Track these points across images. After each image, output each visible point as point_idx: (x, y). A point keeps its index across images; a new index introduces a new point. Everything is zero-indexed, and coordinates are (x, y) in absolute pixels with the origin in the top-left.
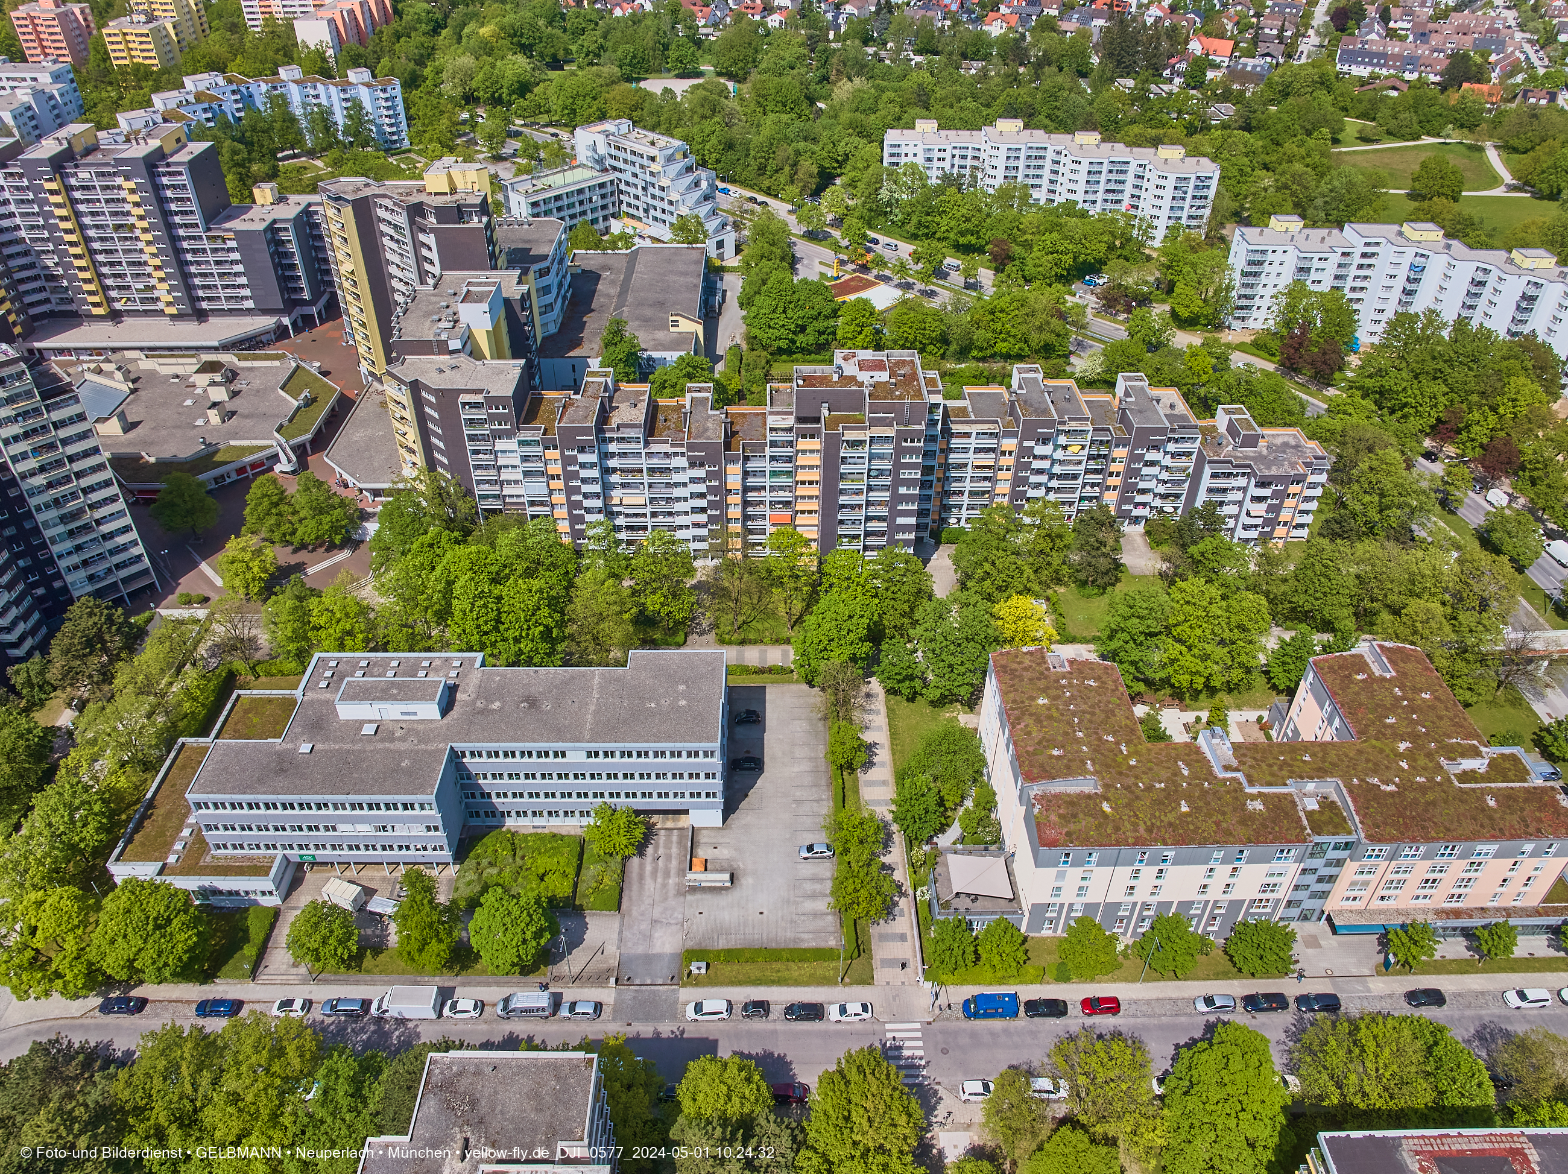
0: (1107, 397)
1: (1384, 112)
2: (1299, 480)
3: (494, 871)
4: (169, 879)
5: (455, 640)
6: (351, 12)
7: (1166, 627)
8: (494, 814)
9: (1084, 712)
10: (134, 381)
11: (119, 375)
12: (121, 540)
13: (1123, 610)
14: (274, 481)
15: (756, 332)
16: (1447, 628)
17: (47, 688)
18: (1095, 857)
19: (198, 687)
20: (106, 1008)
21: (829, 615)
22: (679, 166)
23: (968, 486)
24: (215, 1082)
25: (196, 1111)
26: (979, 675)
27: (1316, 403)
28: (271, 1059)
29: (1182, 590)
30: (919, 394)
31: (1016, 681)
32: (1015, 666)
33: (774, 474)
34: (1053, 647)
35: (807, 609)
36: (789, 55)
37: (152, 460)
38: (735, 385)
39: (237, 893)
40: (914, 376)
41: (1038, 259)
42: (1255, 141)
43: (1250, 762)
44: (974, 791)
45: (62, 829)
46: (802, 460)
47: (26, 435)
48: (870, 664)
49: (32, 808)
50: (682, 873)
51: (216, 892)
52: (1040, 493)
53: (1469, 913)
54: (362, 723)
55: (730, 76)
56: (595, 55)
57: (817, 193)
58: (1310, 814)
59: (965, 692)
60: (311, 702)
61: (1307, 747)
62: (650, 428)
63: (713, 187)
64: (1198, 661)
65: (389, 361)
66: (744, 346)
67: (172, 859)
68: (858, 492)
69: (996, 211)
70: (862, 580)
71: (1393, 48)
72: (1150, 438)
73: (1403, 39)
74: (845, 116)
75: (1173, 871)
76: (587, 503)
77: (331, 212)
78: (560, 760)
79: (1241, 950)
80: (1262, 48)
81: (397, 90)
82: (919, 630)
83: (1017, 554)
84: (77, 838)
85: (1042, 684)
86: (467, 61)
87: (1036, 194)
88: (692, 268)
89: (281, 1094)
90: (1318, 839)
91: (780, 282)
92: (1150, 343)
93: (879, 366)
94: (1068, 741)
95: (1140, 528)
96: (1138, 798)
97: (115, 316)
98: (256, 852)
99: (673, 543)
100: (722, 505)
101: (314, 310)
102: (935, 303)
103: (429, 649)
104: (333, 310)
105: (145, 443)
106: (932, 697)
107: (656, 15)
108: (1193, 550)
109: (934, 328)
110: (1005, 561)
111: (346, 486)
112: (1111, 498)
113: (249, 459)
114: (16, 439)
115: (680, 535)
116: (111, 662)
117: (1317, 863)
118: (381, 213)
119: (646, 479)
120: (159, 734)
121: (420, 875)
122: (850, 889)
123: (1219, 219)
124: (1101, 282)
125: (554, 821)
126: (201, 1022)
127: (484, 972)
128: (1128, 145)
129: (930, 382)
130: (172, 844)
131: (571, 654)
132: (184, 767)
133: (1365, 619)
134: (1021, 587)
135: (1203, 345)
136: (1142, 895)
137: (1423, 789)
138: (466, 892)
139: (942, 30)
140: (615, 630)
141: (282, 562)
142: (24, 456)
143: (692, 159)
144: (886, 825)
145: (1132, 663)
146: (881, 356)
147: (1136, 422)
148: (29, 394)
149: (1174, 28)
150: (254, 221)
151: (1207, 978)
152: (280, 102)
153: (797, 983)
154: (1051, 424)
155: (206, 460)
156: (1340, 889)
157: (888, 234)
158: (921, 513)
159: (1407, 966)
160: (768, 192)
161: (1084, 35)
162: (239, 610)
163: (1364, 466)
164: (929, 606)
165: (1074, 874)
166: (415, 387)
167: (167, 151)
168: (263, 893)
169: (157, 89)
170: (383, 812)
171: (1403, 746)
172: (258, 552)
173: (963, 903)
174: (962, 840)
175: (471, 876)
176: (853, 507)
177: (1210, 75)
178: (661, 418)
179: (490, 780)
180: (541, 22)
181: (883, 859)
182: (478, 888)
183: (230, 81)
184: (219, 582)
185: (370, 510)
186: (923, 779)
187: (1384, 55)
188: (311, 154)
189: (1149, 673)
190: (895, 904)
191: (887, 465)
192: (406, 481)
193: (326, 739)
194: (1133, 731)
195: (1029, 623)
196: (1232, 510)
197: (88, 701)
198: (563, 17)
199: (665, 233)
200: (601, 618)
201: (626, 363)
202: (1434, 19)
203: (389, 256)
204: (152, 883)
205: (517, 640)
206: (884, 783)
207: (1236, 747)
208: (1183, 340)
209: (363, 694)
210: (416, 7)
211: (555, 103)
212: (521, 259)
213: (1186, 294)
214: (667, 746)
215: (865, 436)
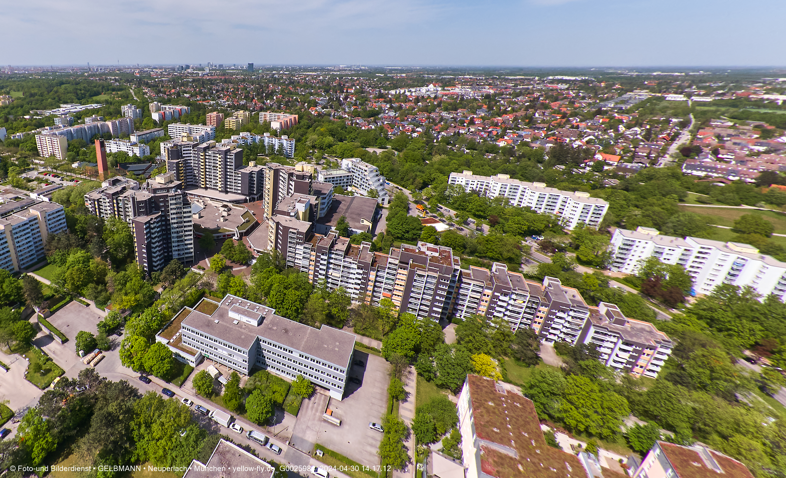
0: (539, 285)
2: (652, 348)
3: (259, 384)
4: (169, 346)
5: (268, 303)
6: (287, 121)
7: (563, 394)
8: (264, 364)
9: (513, 417)
10: (205, 206)
12: (189, 246)
14: (232, 241)
15: (390, 229)
20: (141, 378)
22: (375, 173)
23: (466, 303)
24: (159, 416)
25: (151, 423)
26: (461, 381)
28: (176, 416)
30: (451, 264)
31: (479, 390)
32: (479, 383)
33: (387, 278)
34: (499, 382)
35: (391, 330)
36: (419, 145)
37: (203, 227)
38: (379, 245)
39: (185, 358)
40: (449, 257)
44: (451, 431)
46: (399, 276)
47: (176, 213)
48: (413, 361)
51: (179, 356)
52: (501, 315)
54: (234, 319)
55: (396, 150)
56: (353, 140)
57: (421, 189)
59: (453, 386)
60: (222, 308)
62: (347, 253)
63: (384, 182)
64: (582, 416)
65: (272, 215)
66: (385, 233)
67: (172, 341)
68: (419, 294)
69: (494, 205)
70: (415, 326)
72: (560, 307)
74: (436, 166)
76: (320, 272)
77: (268, 171)
78: (290, 354)
81: (294, 142)
82: (436, 354)
83: (486, 337)
85: (492, 396)
86: (315, 137)
88: (372, 205)
89: (175, 430)
91: (402, 215)
92: (564, 267)
93: (436, 251)
94: (502, 426)
95: (552, 344)
96: (539, 471)
97: (206, 188)
98: (193, 348)
99: (346, 292)
100: (366, 285)
101: (256, 197)
102: (462, 233)
103: (260, 303)
104: (261, 198)
106: (437, 383)
107: (375, 130)
108: (581, 362)
110: (480, 338)
112: (537, 328)
114: (174, 214)
115: (349, 290)
116: (176, 279)
118: (281, 174)
119: (342, 269)
120: (181, 303)
121: (237, 375)
122: (388, 449)
123: (607, 224)
124: (541, 239)
125: (283, 374)
126: (162, 395)
127: (246, 418)
128: (559, 189)
130: (173, 336)
132: (183, 315)
134: (486, 351)
135: (594, 274)
138: (249, 387)
139: (479, 143)
140: (319, 316)
141: (227, 264)
142: (174, 218)
143: (379, 173)
144: (408, 429)
145: (542, 404)
146: (437, 247)
147: (553, 298)
148: (180, 203)
149: (588, 149)
150: (247, 170)
152: (262, 141)
154: (509, 289)
155: (217, 230)
158: (443, 308)
160: (403, 186)
161: (542, 149)
162: (212, 275)
164: (442, 346)
166: (278, 224)
167: (231, 149)
170: (232, 350)
172: (222, 260)
174: (443, 451)
175: (252, 382)
176: (416, 298)
178: (351, 250)
179: (266, 352)
183: (251, 135)
184: (209, 265)
186: (428, 416)
188: (267, 156)
189: (551, 412)
190: (407, 466)
191: (433, 287)
192: (268, 250)
193: (223, 321)
194: (539, 436)
195: (488, 367)
196: (607, 351)
198: (346, 128)
199: (365, 193)
200: (316, 310)
201: (344, 230)
203: (280, 186)
205: (287, 309)
206: (410, 411)
208: (581, 269)
209: (237, 311)
210: (304, 121)
211: (338, 151)
212: (318, 193)
213: (585, 251)
214: (328, 363)
215: (426, 274)
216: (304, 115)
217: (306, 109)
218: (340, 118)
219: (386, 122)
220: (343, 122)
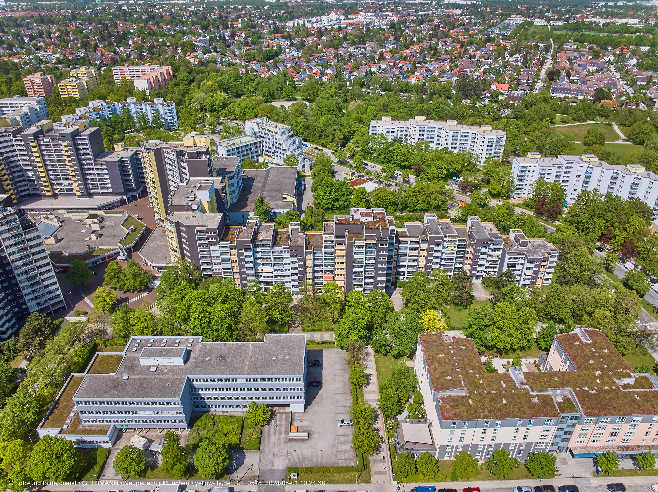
0: (464, 227)
1: (571, 111)
2: (546, 260)
3: (205, 432)
4: (63, 436)
5: (191, 330)
6: (157, 77)
7: (493, 323)
8: (205, 407)
9: (459, 360)
10: (61, 222)
11: (55, 220)
12: (52, 288)
13: (475, 316)
14: (117, 263)
15: (318, 201)
16: (612, 322)
17: (16, 351)
18: (466, 424)
19: (81, 351)
21: (350, 319)
22: (287, 135)
23: (407, 264)
26: (414, 344)
27: (551, 228)
29: (499, 307)
30: (386, 226)
31: (430, 347)
32: (429, 340)
33: (326, 259)
34: (445, 332)
35: (340, 316)
36: (331, 91)
37: (67, 254)
38: (310, 223)
39: (93, 442)
40: (383, 219)
41: (433, 171)
42: (520, 123)
43: (532, 381)
44: (413, 395)
45: (18, 413)
46: (337, 253)
47: (15, 244)
48: (367, 340)
49: (6, 404)
50: (287, 433)
51: (84, 442)
52: (438, 266)
53: (632, 448)
54: (150, 367)
55: (308, 100)
56: (253, 93)
57: (343, 146)
58: (559, 404)
59: (408, 351)
60: (129, 358)
61: (556, 374)
62: (275, 241)
63: (301, 144)
64: (507, 337)
65: (167, 214)
66: (314, 207)
67: (65, 427)
68: (361, 267)
69: (416, 152)
70: (363, 303)
71: (573, 87)
72: (483, 243)
73: (576, 83)
74: (354, 115)
75: (501, 430)
76: (248, 272)
77: (145, 154)
78: (234, 382)
79: (533, 466)
80: (520, 87)
81: (173, 106)
82: (388, 325)
83: (429, 292)
84: (24, 418)
85: (441, 348)
86: (202, 95)
87: (431, 145)
88: (292, 176)
90: (563, 415)
91: (328, 181)
92: (481, 204)
93: (369, 215)
94: (453, 372)
95: (480, 281)
96: (484, 397)
97: (55, 196)
98: (102, 423)
99: (284, 288)
100: (304, 273)
101: (137, 193)
102: (392, 189)
103: (180, 335)
104: (144, 193)
105: (65, 248)
106: (394, 354)
107: (278, 77)
108: (503, 290)
109: (391, 199)
110: (424, 295)
111: (147, 265)
112: (467, 268)
113: (107, 254)
114: (11, 246)
115: (287, 285)
116: (44, 340)
117: (563, 426)
118: (165, 154)
119: (273, 262)
120: (63, 371)
121: (173, 434)
122: (360, 439)
123: (507, 154)
124: (459, 180)
125: (232, 410)
127: (200, 478)
128: (469, 125)
129: (390, 221)
130: (66, 420)
131: (240, 336)
132: (73, 386)
133: (577, 318)
134: (431, 306)
135: (503, 205)
136: (488, 441)
137: (607, 392)
138: (193, 441)
139: (392, 82)
140: (259, 326)
141: (119, 297)
142: (14, 253)
143: (292, 133)
144: (376, 411)
145: (479, 338)
146: (370, 211)
147: (476, 237)
148: (18, 228)
149: (485, 80)
150: (114, 158)
151: (518, 479)
152: (127, 111)
153: (337, 482)
154: (441, 238)
155: (89, 254)
156: (574, 438)
157: (372, 161)
158: (388, 275)
159: (607, 473)
160: (323, 145)
161: (449, 83)
162: (100, 318)
163: (572, 254)
164: (392, 315)
165: (458, 432)
166: (177, 224)
167: (80, 130)
168: (104, 442)
169: (78, 106)
170: (158, 405)
171: (597, 373)
172: (109, 293)
173: (409, 446)
174: (409, 417)
175: (195, 434)
176: (359, 273)
177: (500, 98)
178: (279, 236)
179: (204, 392)
180: (232, 80)
181: (375, 426)
182: (198, 440)
183: (107, 103)
184: (92, 306)
185: (157, 275)
186: (391, 390)
187: (569, 89)
188: (138, 131)
189: (487, 343)
190: (380, 446)
191: (373, 255)
192: (172, 263)
193: (135, 374)
194: (481, 368)
195: (435, 321)
196: (519, 273)
197: (33, 357)
198: (241, 78)
199: (281, 162)
200: (253, 321)
201: (265, 214)
202: (588, 75)
203: (168, 171)
204: (56, 438)
205: (217, 330)
206: (374, 392)
207: (525, 374)
208: (494, 203)
209: (151, 354)
210: (183, 74)
211: (237, 111)
212: (222, 172)
213: (495, 184)
214: (281, 376)
215: (364, 243)
216: (180, 65)
217: (180, 57)
218: (230, 65)
219: (289, 66)
220: (235, 69)
